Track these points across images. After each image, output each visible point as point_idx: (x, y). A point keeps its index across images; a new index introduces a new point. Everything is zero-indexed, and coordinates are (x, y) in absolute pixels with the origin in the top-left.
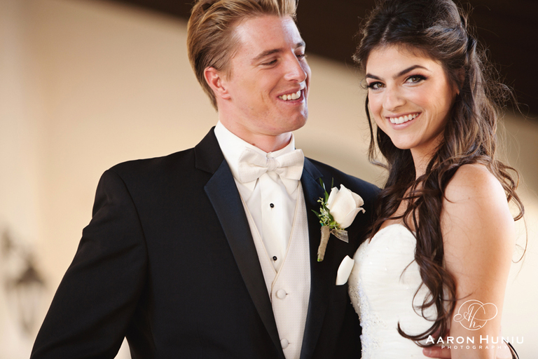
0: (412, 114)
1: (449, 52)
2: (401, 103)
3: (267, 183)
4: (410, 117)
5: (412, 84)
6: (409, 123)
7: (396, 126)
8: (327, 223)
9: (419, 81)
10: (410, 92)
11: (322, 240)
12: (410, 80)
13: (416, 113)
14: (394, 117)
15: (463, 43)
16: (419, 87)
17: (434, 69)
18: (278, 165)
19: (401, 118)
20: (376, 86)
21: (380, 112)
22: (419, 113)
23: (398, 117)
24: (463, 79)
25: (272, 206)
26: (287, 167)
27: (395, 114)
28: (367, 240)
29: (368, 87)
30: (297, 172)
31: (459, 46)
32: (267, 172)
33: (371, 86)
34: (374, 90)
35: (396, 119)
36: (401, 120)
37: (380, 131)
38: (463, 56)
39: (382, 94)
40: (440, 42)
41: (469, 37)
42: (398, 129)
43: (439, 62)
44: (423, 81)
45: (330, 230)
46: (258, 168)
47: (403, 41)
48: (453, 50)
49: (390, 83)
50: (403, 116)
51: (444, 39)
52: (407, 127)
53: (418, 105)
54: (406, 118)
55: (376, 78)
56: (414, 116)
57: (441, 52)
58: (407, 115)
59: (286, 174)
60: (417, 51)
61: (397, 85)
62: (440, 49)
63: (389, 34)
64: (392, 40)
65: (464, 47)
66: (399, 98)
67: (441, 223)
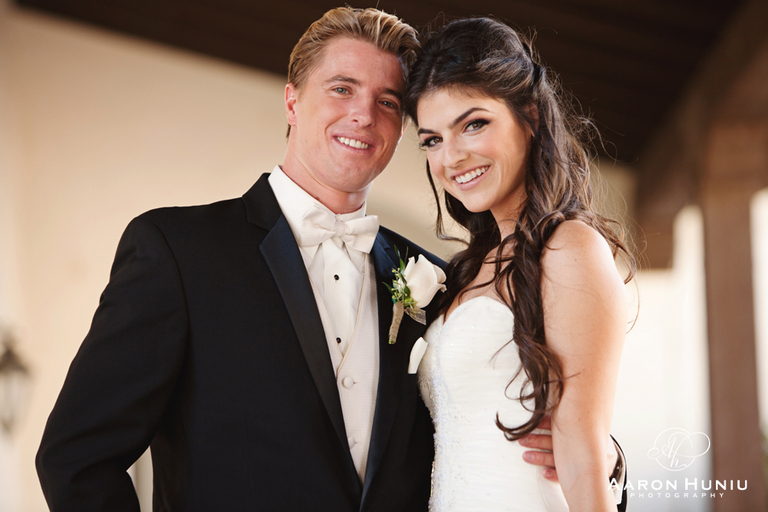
0: (480, 168)
1: (511, 87)
2: (463, 157)
3: (331, 251)
4: (478, 172)
5: (473, 132)
6: (478, 179)
7: (463, 186)
8: (400, 299)
9: (481, 127)
10: (473, 142)
11: (394, 318)
12: (471, 128)
13: (485, 167)
14: (459, 176)
15: (527, 73)
16: (482, 134)
17: (496, 109)
18: (347, 231)
19: (467, 175)
20: (432, 142)
21: (443, 171)
22: (489, 166)
23: (463, 174)
24: (537, 117)
25: (337, 277)
26: (356, 235)
27: (459, 172)
28: (441, 317)
29: (424, 145)
30: (367, 243)
31: (523, 78)
32: (332, 238)
33: (427, 143)
34: (432, 148)
35: (462, 177)
36: (468, 177)
37: (448, 196)
38: (530, 89)
39: (440, 151)
40: (498, 76)
41: (535, 65)
42: (467, 190)
43: (502, 100)
44: (485, 126)
45: (405, 308)
46: (324, 231)
47: (452, 81)
48: (515, 84)
49: (446, 135)
50: (469, 171)
51: (503, 71)
52: (476, 184)
53: (484, 156)
54: (474, 174)
55: (430, 132)
56: (483, 170)
57: (501, 88)
58: (474, 170)
59: (354, 244)
60: (470, 90)
61: (455, 134)
62: (500, 83)
63: (435, 77)
64: (440, 83)
65: (529, 78)
66: (459, 152)
67: (543, 294)
